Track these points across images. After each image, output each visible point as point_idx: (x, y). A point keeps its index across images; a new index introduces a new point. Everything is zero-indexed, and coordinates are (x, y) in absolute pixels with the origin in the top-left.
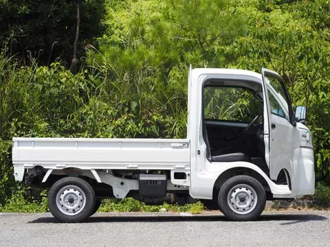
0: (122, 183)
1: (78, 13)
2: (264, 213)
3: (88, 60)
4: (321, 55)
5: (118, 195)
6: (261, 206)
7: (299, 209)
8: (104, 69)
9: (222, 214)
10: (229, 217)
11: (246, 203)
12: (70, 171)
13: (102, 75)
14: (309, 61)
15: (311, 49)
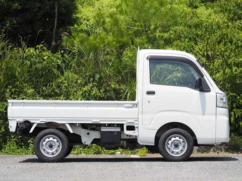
0: (88, 134)
1: (56, 9)
2: (192, 156)
3: (64, 44)
4: (234, 40)
5: (85, 143)
6: (190, 151)
7: (218, 153)
9: (162, 157)
10: (167, 158)
11: (179, 149)
12: (50, 125)
13: (74, 54)
14: (225, 44)
15: (227, 36)
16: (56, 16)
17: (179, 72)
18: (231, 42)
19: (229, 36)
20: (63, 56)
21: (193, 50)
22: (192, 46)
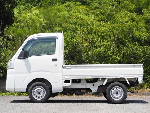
1: (2, 14)
3: (5, 33)
4: (96, 32)
8: (11, 37)
13: (9, 39)
14: (92, 34)
15: (93, 30)
16: (2, 17)
17: (67, 50)
18: (95, 33)
19: (94, 29)
20: (3, 40)
21: (74, 37)
22: (74, 35)
